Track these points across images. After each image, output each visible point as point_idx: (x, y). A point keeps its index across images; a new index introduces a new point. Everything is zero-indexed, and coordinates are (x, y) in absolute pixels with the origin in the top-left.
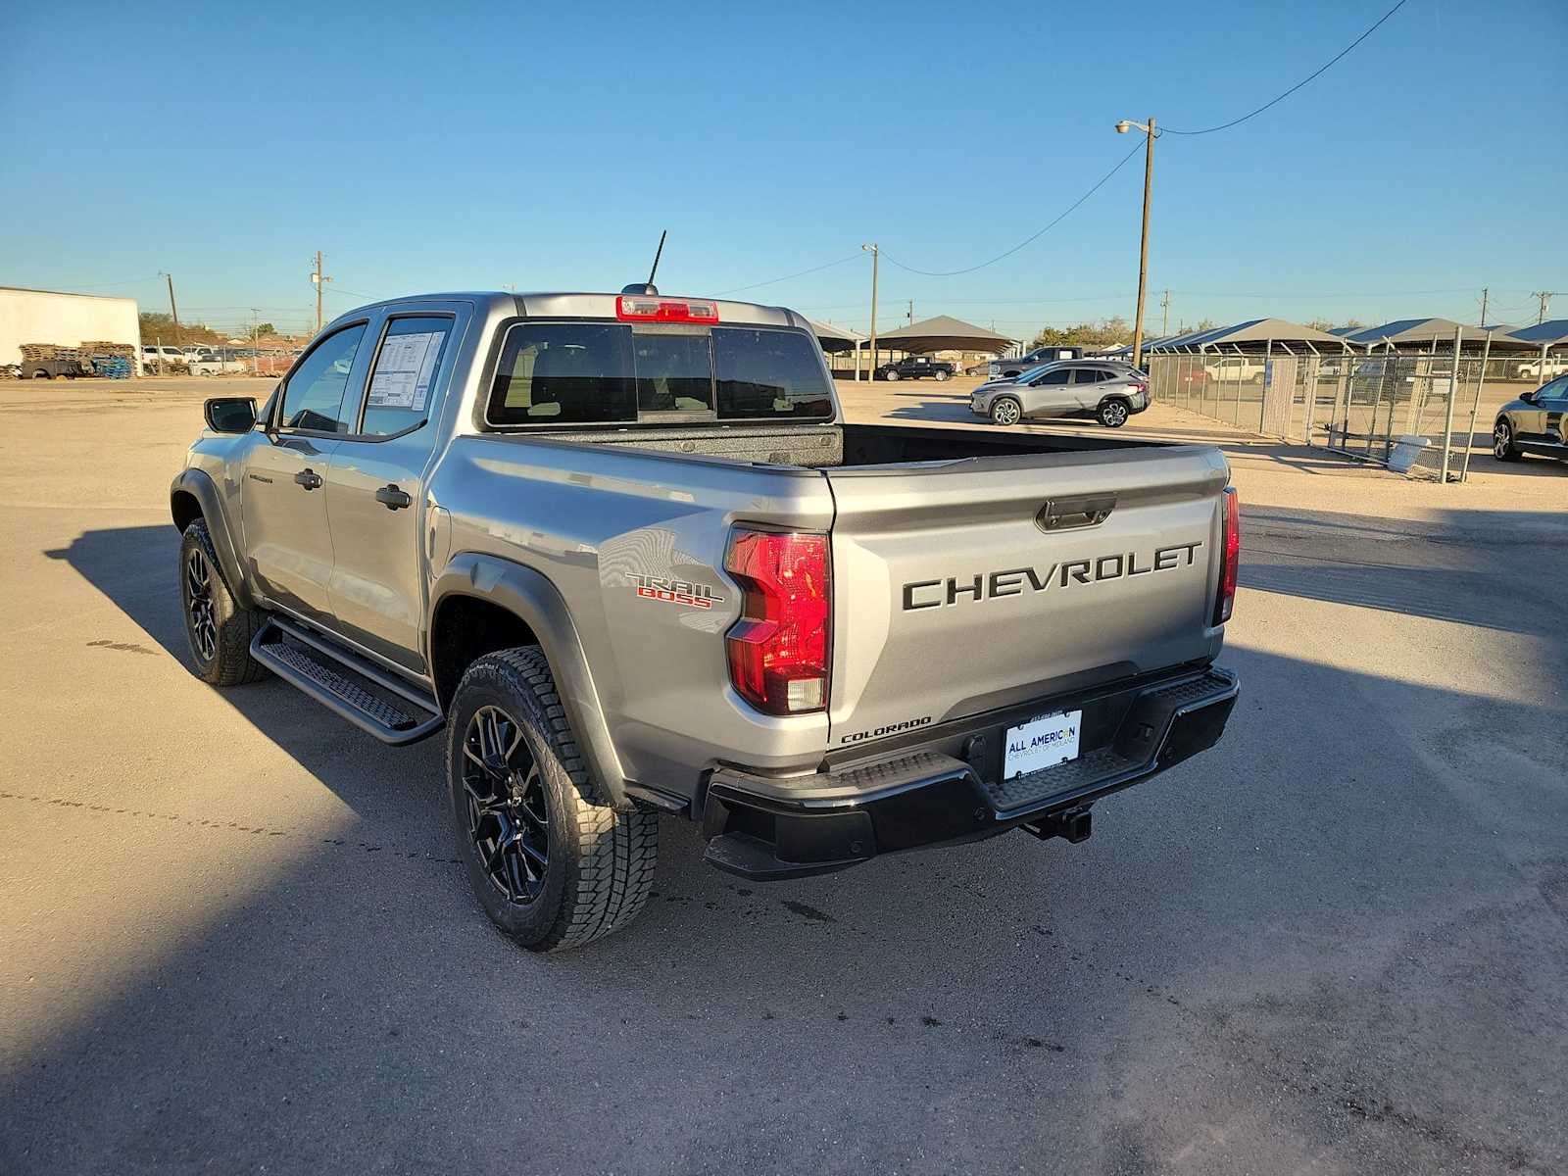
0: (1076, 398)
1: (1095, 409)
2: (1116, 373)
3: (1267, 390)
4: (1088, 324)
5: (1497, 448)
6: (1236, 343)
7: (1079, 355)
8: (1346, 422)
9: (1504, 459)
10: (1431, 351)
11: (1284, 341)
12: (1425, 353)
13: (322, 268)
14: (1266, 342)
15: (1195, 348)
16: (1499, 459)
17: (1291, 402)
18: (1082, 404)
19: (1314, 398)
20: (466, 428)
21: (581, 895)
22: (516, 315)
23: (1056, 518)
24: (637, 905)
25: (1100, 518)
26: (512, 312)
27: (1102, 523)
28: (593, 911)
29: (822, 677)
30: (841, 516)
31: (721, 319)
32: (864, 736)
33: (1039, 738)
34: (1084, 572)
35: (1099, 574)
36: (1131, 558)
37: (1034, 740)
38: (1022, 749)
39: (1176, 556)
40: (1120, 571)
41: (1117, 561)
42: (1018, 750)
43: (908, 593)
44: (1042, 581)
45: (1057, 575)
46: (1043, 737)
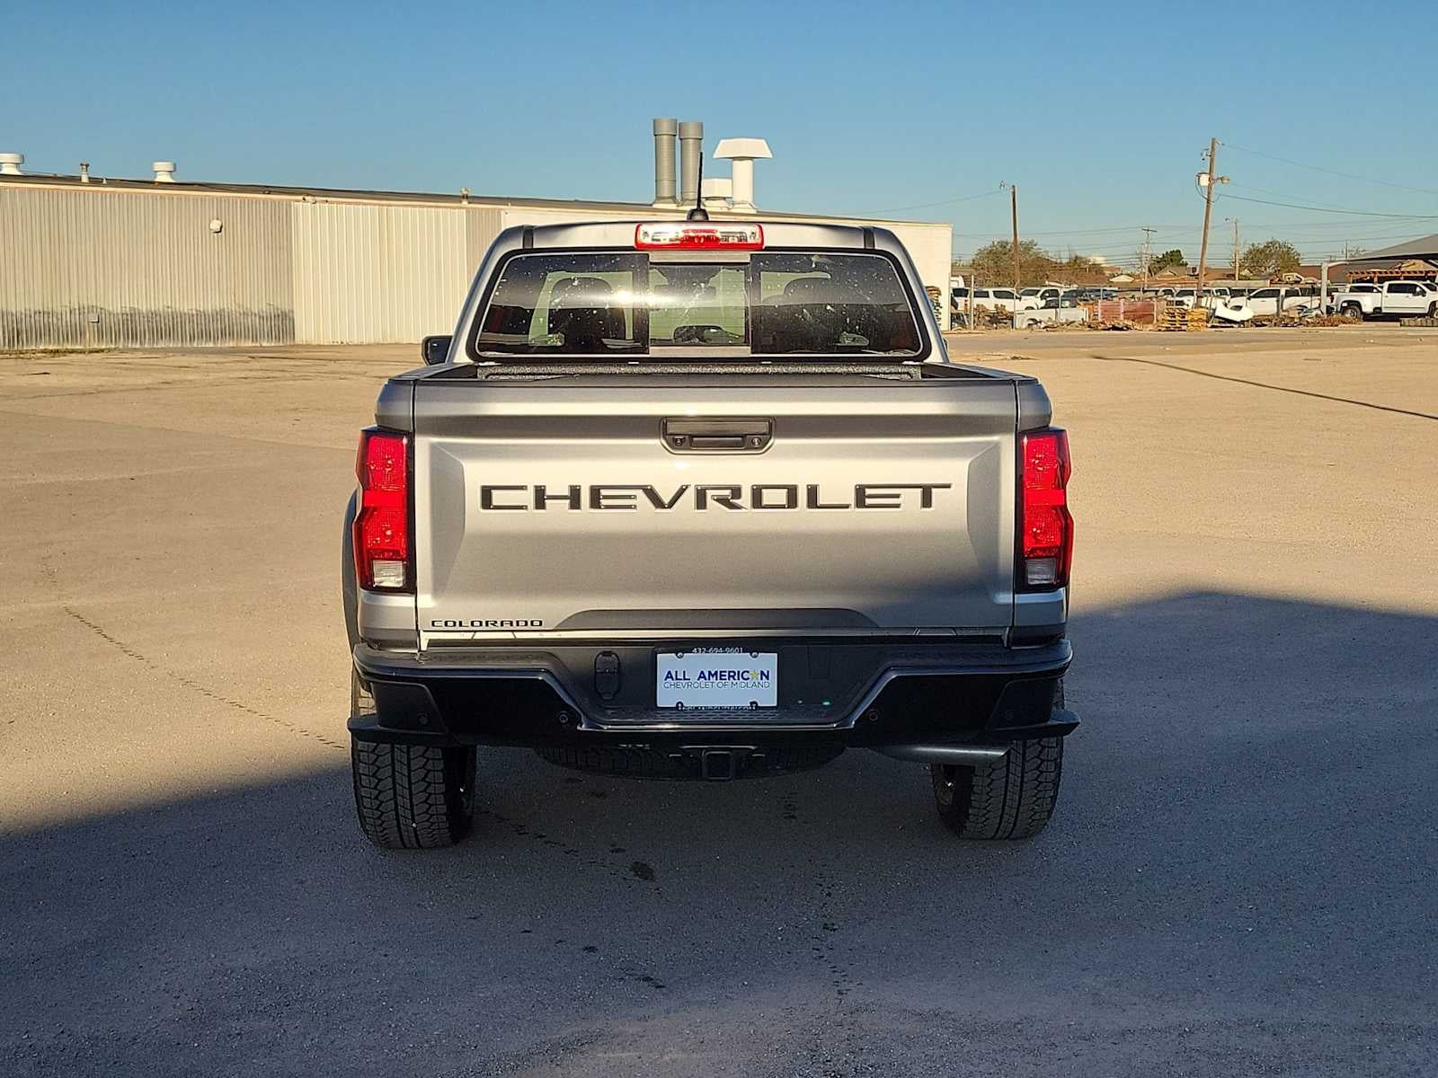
13: (1215, 164)
20: (461, 357)
21: (363, 777)
22: (521, 247)
23: (681, 437)
24: (433, 808)
25: (754, 444)
26: (517, 244)
27: (762, 448)
28: (380, 798)
29: (403, 560)
30: (419, 418)
31: (767, 244)
32: (458, 624)
33: (710, 672)
34: (731, 498)
35: (757, 501)
36: (813, 492)
37: (702, 672)
38: (685, 679)
39: (897, 496)
40: (792, 502)
41: (786, 490)
42: (677, 679)
43: (486, 493)
44: (666, 500)
45: (690, 497)
46: (716, 672)
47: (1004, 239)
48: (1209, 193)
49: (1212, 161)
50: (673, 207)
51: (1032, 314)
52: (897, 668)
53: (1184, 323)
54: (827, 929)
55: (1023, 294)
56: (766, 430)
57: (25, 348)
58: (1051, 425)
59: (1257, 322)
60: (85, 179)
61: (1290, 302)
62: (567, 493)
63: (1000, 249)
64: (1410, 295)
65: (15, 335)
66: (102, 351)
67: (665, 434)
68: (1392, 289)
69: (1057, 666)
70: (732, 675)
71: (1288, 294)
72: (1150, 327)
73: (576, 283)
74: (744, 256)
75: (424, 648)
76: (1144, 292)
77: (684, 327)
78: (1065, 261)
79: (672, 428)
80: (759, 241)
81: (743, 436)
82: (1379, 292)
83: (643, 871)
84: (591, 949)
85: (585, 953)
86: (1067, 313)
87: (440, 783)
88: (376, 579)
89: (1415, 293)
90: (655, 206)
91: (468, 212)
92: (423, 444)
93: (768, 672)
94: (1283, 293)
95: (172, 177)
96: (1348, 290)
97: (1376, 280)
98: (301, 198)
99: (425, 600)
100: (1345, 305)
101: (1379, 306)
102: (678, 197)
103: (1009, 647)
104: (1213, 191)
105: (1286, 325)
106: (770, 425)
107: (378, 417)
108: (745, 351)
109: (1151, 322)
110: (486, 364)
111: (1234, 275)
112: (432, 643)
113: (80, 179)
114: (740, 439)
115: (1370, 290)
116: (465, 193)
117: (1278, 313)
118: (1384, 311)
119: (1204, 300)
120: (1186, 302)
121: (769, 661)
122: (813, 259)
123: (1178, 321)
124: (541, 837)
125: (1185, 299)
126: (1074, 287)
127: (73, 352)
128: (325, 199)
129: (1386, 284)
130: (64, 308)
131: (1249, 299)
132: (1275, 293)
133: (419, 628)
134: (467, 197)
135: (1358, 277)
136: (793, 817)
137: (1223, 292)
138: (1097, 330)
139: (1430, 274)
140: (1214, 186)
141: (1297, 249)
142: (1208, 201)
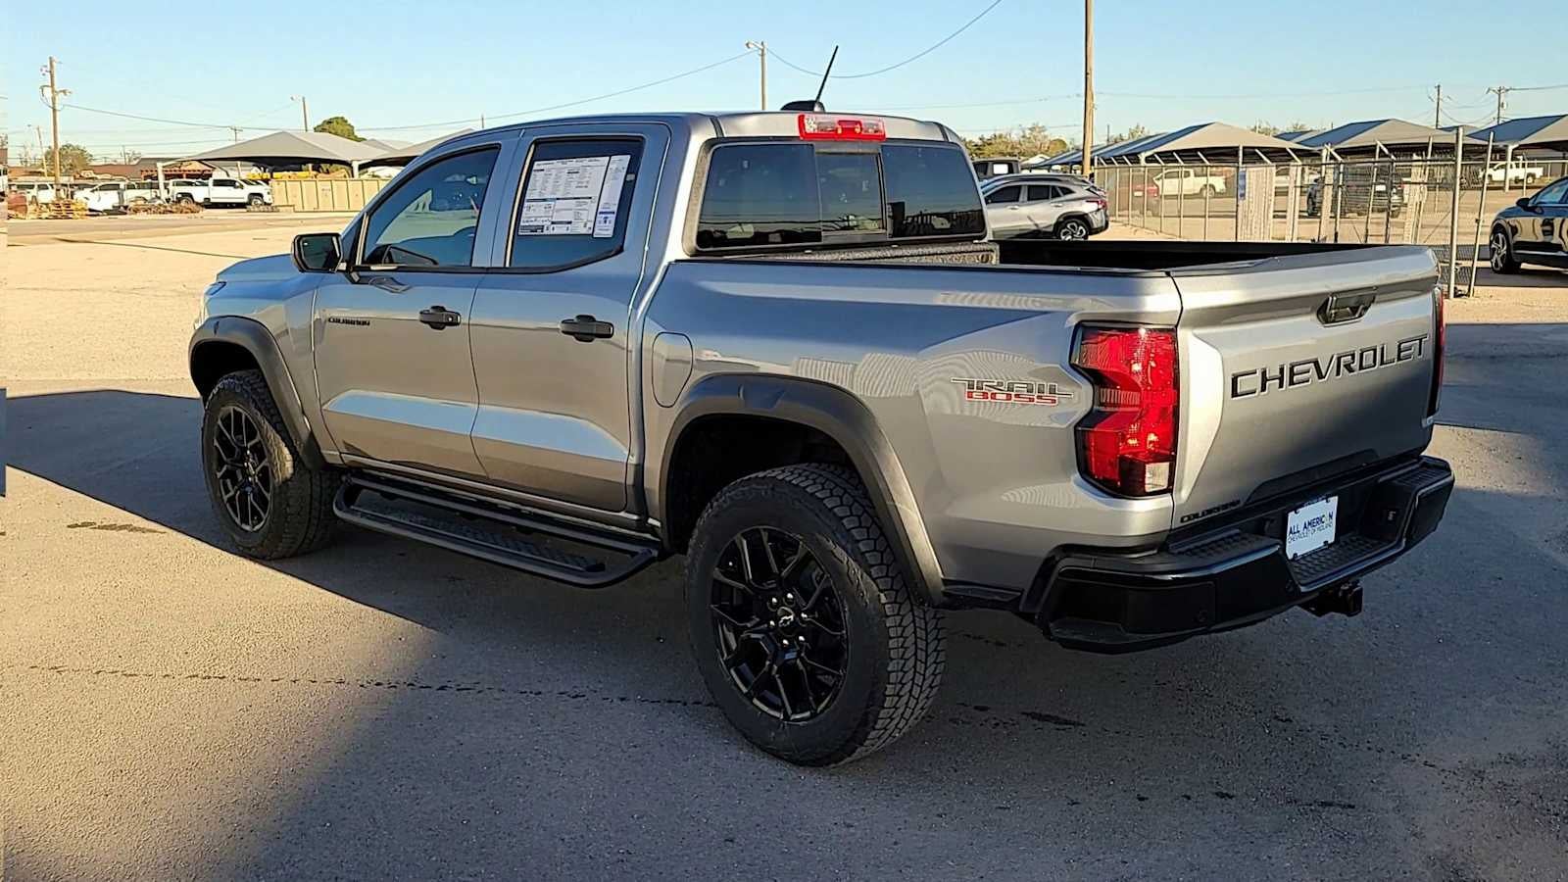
0: (1030, 218)
1: (1051, 229)
2: (1072, 188)
3: (1240, 203)
4: (1004, 134)
5: (1494, 260)
6: (1177, 152)
7: (1015, 170)
8: (1336, 234)
9: (1502, 272)
10: (1426, 155)
11: (1259, 148)
12: (1420, 158)
13: (55, 79)
14: (1236, 149)
15: (1134, 157)
16: (1496, 272)
17: (1271, 214)
18: (1036, 225)
19: (1297, 214)
27: (1362, 317)
31: (888, 135)
34: (1351, 363)
35: (1361, 364)
48: (54, 103)
49: (52, 77)
59: (118, 211)
61: (130, 195)
64: (232, 188)
68: (215, 184)
71: (130, 187)
82: (205, 186)
89: (235, 187)
97: (201, 176)
100: (180, 196)
101: (207, 197)
104: (57, 101)
118: (212, 200)
123: (63, 210)
129: (211, 180)
131: (93, 191)
132: (116, 187)
139: (207, 172)
140: (57, 98)
141: (90, 151)
142: (54, 110)
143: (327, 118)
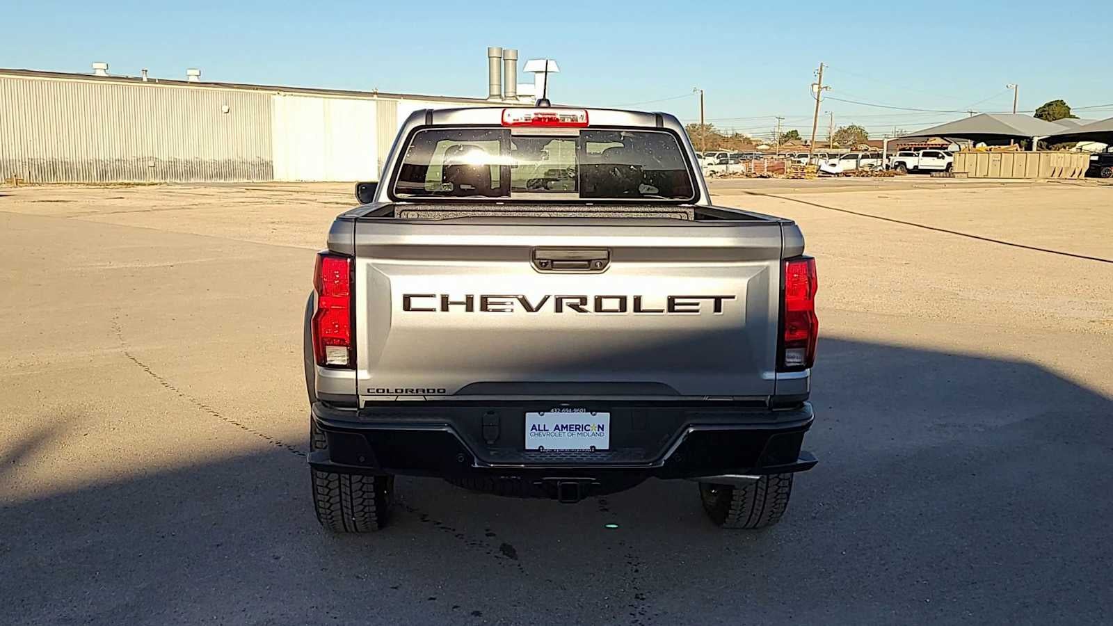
13: (822, 79)
20: (384, 199)
21: (319, 487)
22: (424, 124)
23: (546, 261)
24: (367, 508)
25: (597, 266)
26: (421, 122)
27: (602, 270)
28: (331, 501)
29: (347, 346)
30: (359, 246)
31: (591, 123)
32: (386, 391)
33: (562, 426)
34: (579, 305)
35: (598, 308)
36: (637, 300)
37: (557, 426)
38: (545, 430)
39: (697, 304)
40: (623, 308)
41: (619, 300)
42: (539, 430)
43: (407, 299)
44: (534, 306)
45: (551, 304)
46: (567, 426)
47: (694, 123)
48: (818, 96)
49: (820, 77)
50: (500, 101)
51: (711, 168)
52: (694, 425)
53: (803, 174)
54: (638, 598)
55: (706, 156)
56: (605, 257)
57: (110, 182)
58: (803, 254)
59: (846, 174)
60: (145, 79)
61: (864, 162)
62: (464, 299)
63: (692, 128)
64: (935, 158)
65: (104, 174)
66: (156, 184)
67: (534, 259)
68: (925, 155)
69: (804, 423)
70: (578, 428)
71: (863, 157)
72: (783, 176)
73: (461, 149)
74: (575, 132)
75: (362, 406)
76: (779, 155)
77: (534, 179)
78: (729, 136)
79: (539, 254)
80: (586, 122)
81: (589, 261)
82: (916, 156)
83: (508, 551)
84: (477, 614)
85: (473, 616)
86: (733, 168)
87: (371, 492)
88: (328, 359)
89: (939, 158)
90: (488, 100)
91: (377, 103)
92: (362, 264)
93: (603, 426)
94: (860, 156)
95: (198, 78)
96: (898, 155)
97: (913, 149)
98: (276, 92)
99: (363, 374)
100: (897, 164)
101: (917, 165)
102: (503, 95)
103: (770, 409)
104: (821, 95)
105: (863, 176)
106: (609, 253)
107: (329, 245)
108: (576, 197)
109: (783, 173)
110: (401, 203)
111: (829, 146)
112: (367, 403)
113: (142, 79)
114: (586, 263)
115: (911, 155)
116: (375, 91)
117: (857, 168)
118: (920, 168)
119: (814, 160)
120: (802, 161)
121: (604, 418)
122: (623, 134)
123: (799, 174)
124: (438, 523)
125: (802, 159)
126: (736, 152)
127: (138, 184)
128: (291, 93)
129: (921, 152)
130: (133, 158)
131: (840, 159)
132: (856, 157)
133: (358, 393)
134: (376, 93)
135: (902, 147)
136: (607, 510)
137: (824, 156)
138: (751, 177)
139: (945, 146)
140: (821, 92)
141: (867, 130)
142: (818, 101)
143: (1048, 102)
